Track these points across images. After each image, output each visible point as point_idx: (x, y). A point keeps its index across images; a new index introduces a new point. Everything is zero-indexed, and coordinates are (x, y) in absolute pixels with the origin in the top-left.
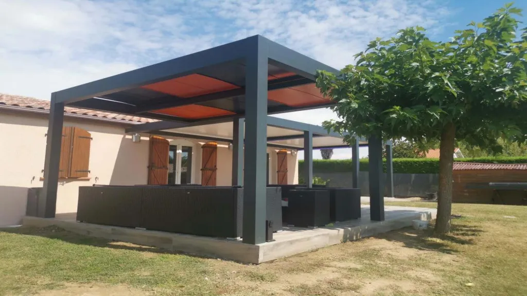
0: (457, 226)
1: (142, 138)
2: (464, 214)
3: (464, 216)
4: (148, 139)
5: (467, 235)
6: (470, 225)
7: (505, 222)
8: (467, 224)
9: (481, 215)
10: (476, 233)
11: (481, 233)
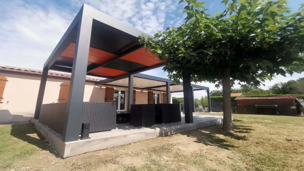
0: (237, 126)
1: (102, 87)
2: (243, 120)
3: (242, 120)
4: (105, 87)
5: (243, 132)
6: (245, 125)
7: (266, 124)
8: (243, 125)
9: (252, 120)
10: (249, 131)
11: (252, 131)
